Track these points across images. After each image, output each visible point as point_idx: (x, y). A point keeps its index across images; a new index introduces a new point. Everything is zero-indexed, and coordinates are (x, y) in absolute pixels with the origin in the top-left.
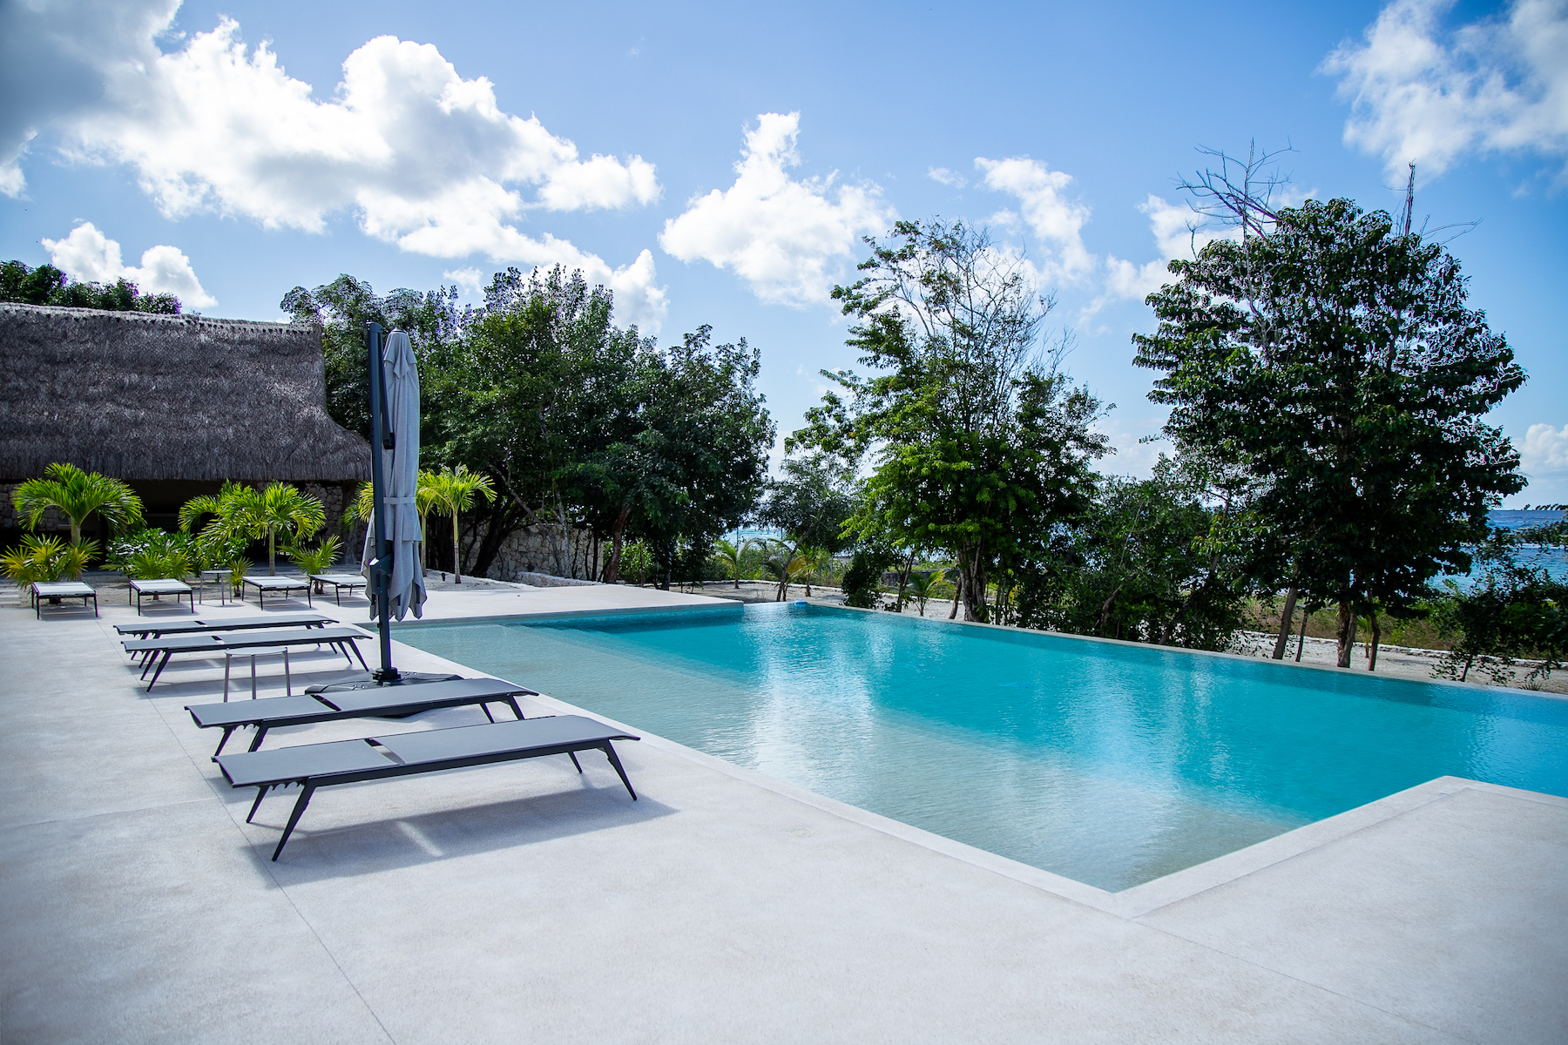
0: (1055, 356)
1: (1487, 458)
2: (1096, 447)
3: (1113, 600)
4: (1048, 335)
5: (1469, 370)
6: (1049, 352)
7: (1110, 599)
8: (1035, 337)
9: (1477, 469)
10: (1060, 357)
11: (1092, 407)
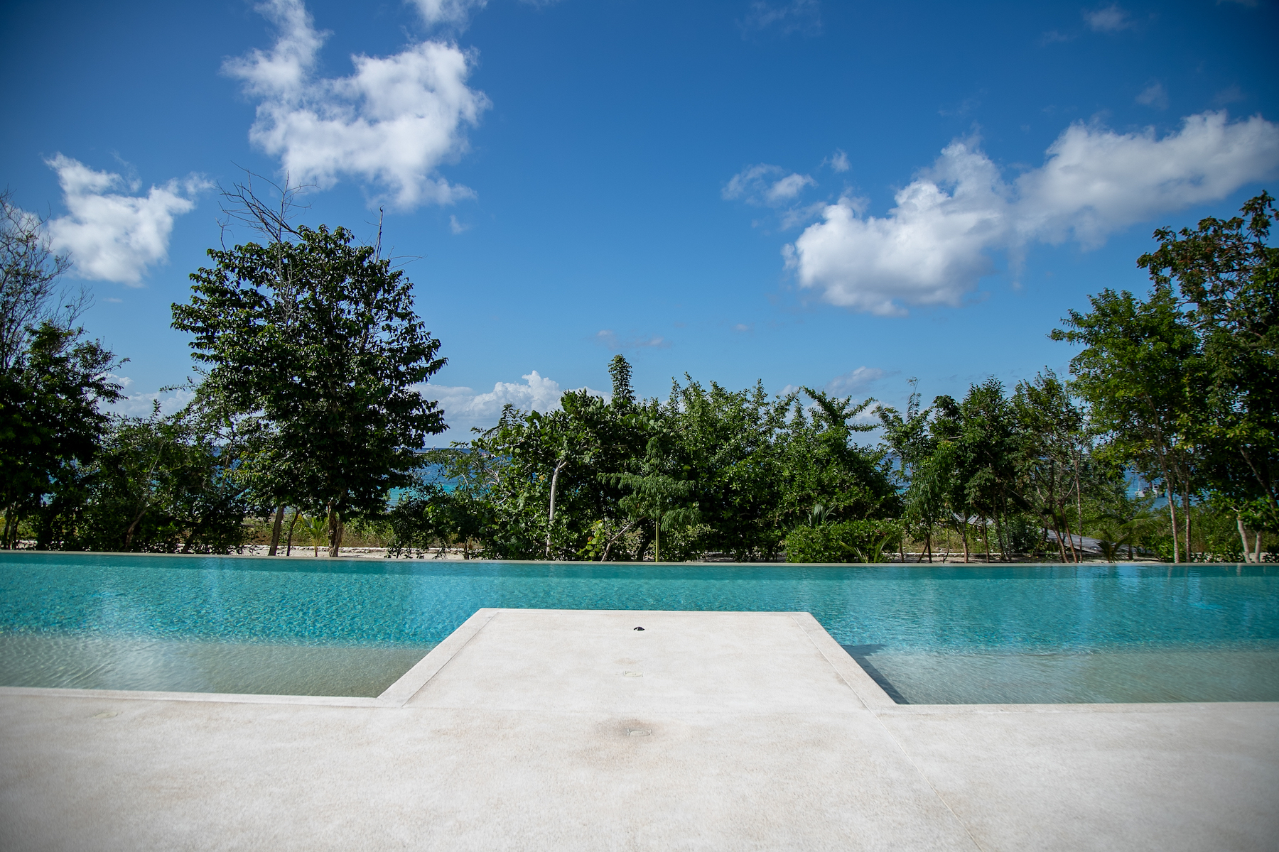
0: (72, 311)
1: (424, 411)
2: (112, 395)
3: (139, 523)
4: (65, 292)
5: (417, 352)
6: (67, 307)
7: (135, 523)
8: (53, 291)
9: (419, 418)
10: (77, 313)
11: (107, 358)
